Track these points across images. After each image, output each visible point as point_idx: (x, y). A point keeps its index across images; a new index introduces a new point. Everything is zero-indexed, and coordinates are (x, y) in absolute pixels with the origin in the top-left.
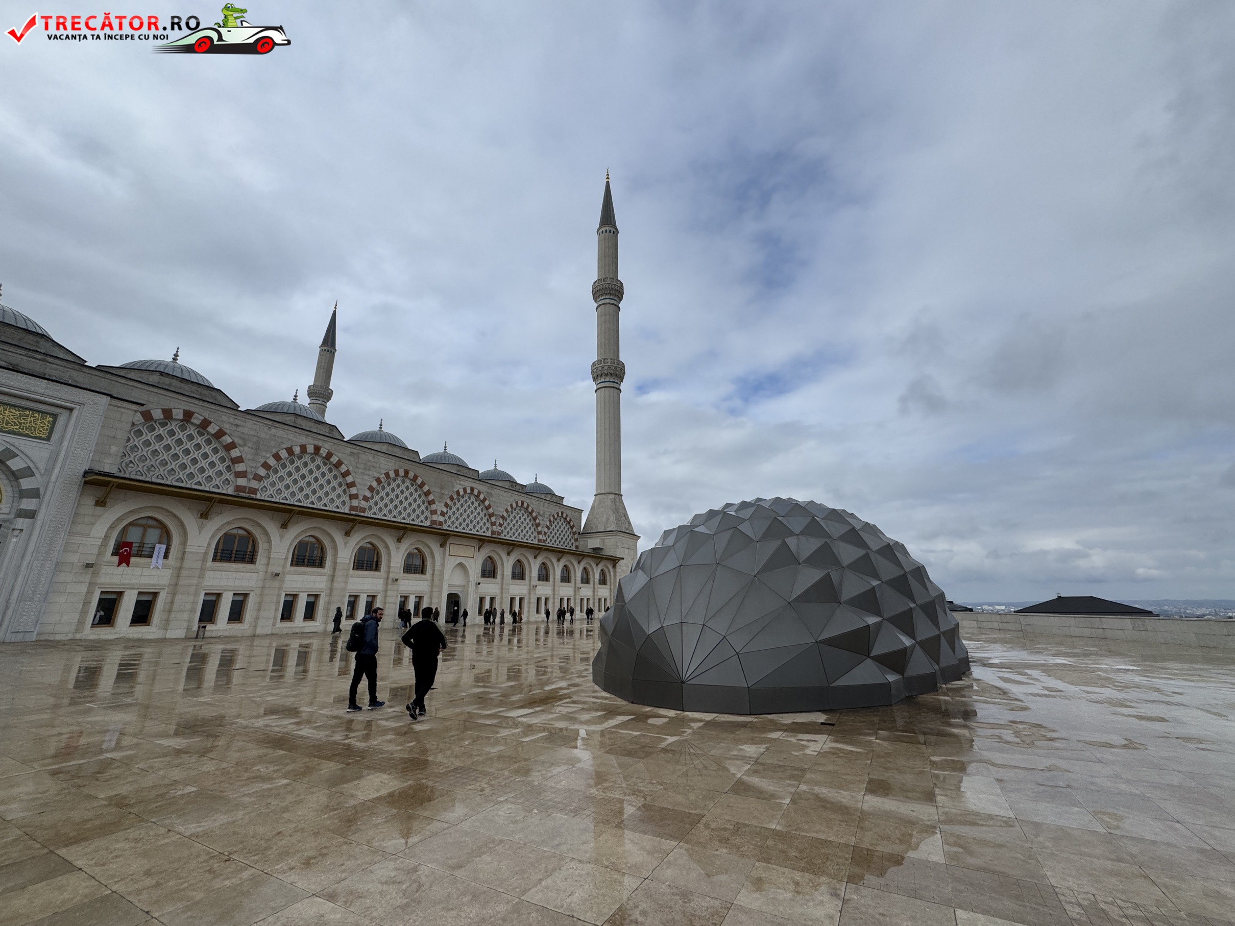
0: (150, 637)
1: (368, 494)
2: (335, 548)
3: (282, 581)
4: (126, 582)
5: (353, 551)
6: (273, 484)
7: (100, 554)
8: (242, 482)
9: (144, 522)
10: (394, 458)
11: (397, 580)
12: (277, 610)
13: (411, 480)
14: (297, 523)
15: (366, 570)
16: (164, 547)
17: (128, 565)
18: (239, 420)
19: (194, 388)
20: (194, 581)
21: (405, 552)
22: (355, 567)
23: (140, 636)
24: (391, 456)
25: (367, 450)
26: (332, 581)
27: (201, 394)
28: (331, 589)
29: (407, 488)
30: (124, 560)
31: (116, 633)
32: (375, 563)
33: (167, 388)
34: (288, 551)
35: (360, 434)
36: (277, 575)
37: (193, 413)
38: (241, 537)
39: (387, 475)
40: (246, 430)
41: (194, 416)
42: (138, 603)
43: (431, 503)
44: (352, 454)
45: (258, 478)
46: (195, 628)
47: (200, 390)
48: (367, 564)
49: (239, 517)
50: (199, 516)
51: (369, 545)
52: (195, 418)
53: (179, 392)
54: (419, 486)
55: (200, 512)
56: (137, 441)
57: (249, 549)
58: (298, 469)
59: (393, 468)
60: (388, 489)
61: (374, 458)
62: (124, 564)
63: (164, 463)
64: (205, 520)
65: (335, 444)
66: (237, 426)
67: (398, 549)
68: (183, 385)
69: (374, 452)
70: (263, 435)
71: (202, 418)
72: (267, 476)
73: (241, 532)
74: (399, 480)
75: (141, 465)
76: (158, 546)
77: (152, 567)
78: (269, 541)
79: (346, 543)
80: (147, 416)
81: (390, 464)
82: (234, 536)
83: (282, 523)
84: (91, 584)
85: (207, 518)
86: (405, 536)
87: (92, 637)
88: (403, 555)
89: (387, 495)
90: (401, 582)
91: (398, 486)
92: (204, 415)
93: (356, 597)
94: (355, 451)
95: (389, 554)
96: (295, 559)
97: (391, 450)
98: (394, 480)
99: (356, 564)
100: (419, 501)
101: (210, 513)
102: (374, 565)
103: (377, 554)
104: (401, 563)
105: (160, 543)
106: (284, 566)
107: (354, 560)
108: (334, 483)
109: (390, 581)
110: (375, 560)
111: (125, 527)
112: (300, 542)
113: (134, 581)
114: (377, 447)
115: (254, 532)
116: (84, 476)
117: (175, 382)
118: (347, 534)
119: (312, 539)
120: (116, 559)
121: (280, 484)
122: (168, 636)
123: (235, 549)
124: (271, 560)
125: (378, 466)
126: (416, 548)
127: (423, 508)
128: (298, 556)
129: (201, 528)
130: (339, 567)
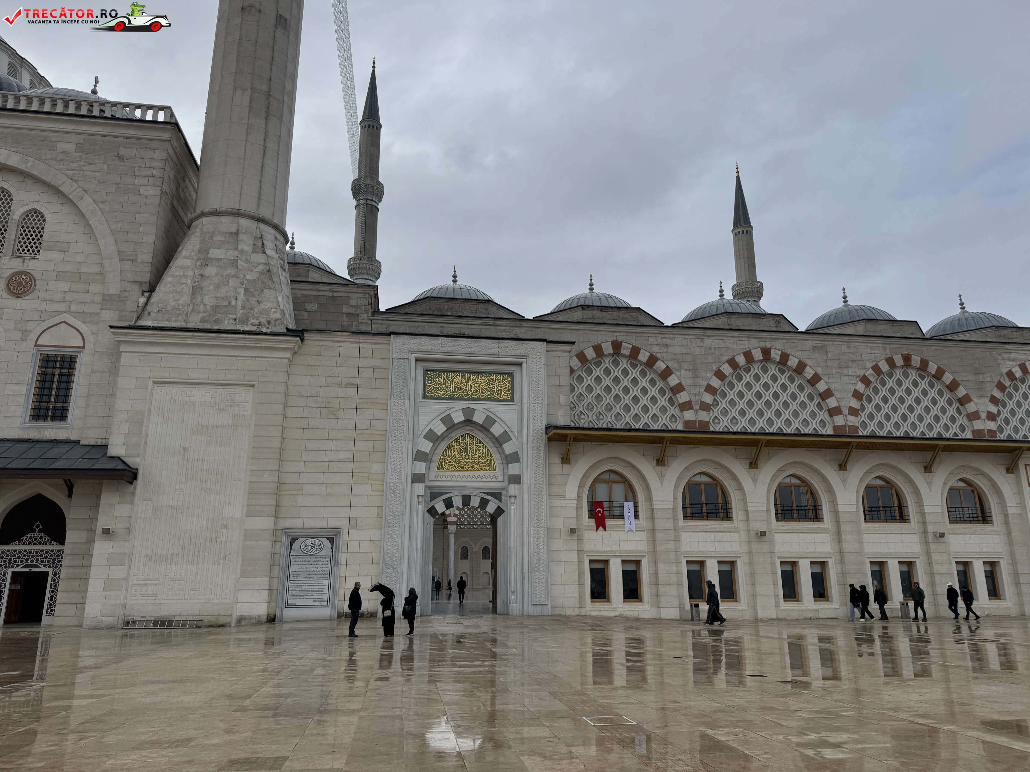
0: (646, 617)
1: (855, 404)
2: (830, 490)
3: (772, 542)
4: (608, 548)
5: (858, 492)
6: (725, 412)
7: (579, 517)
8: (689, 415)
9: (606, 476)
10: (879, 340)
11: (942, 535)
12: (775, 584)
13: (919, 369)
14: (769, 459)
15: (886, 521)
16: (631, 504)
17: (604, 528)
18: (667, 338)
19: (615, 313)
20: (671, 545)
21: (943, 487)
22: (867, 517)
23: (635, 614)
24: (874, 339)
25: (836, 338)
26: (840, 541)
27: (623, 319)
28: (841, 553)
29: (915, 384)
30: (600, 524)
31: (614, 610)
32: (897, 509)
33: (591, 321)
34: (768, 500)
35: (819, 318)
36: (763, 534)
37: (621, 343)
38: (706, 485)
39: (876, 369)
40: (677, 349)
41: (622, 347)
42: (625, 573)
43: (964, 401)
44: (815, 349)
45: (705, 407)
46: (688, 607)
47: (621, 314)
48: (885, 511)
49: (700, 459)
50: (655, 463)
51: (879, 482)
52: (624, 349)
53: (602, 322)
54: (934, 376)
55: (656, 458)
56: (580, 389)
57: (720, 501)
58: (749, 386)
59: (884, 356)
60: (884, 391)
61: (849, 347)
62: (601, 528)
63: (609, 408)
64: (663, 468)
65: (787, 339)
66: (667, 346)
67: (929, 483)
68: (604, 314)
69: (846, 338)
70: (697, 351)
71: (630, 346)
72: (715, 403)
73: (705, 479)
74: (898, 373)
75: (590, 414)
76: (626, 504)
77: (626, 531)
78: (740, 488)
79: (844, 481)
80: (581, 357)
81: (876, 352)
82: (699, 484)
83: (749, 461)
84: (580, 552)
85: (664, 465)
86: (937, 460)
87: (594, 614)
88: (942, 493)
89: (885, 400)
90: (950, 538)
91: (899, 383)
92: (631, 341)
93: (882, 564)
94: (819, 344)
95: (917, 492)
96: (779, 511)
97: (872, 329)
98: (890, 375)
99: (867, 513)
100: (942, 402)
101: (666, 459)
102: (897, 513)
103: (897, 495)
104: (942, 506)
105: (626, 501)
106: (769, 522)
107: (864, 507)
108: (802, 397)
109: (930, 538)
110: (896, 504)
111: (592, 485)
112: (779, 486)
113: (614, 548)
114: (849, 330)
115: (720, 477)
116: (546, 433)
117: (597, 313)
118: (842, 467)
119: (794, 481)
120: (592, 522)
121: (733, 411)
122: (663, 616)
123: (704, 501)
124: (750, 514)
125: (859, 358)
126: (961, 480)
127: (951, 411)
128: (783, 506)
129: (661, 477)
130: (843, 518)
